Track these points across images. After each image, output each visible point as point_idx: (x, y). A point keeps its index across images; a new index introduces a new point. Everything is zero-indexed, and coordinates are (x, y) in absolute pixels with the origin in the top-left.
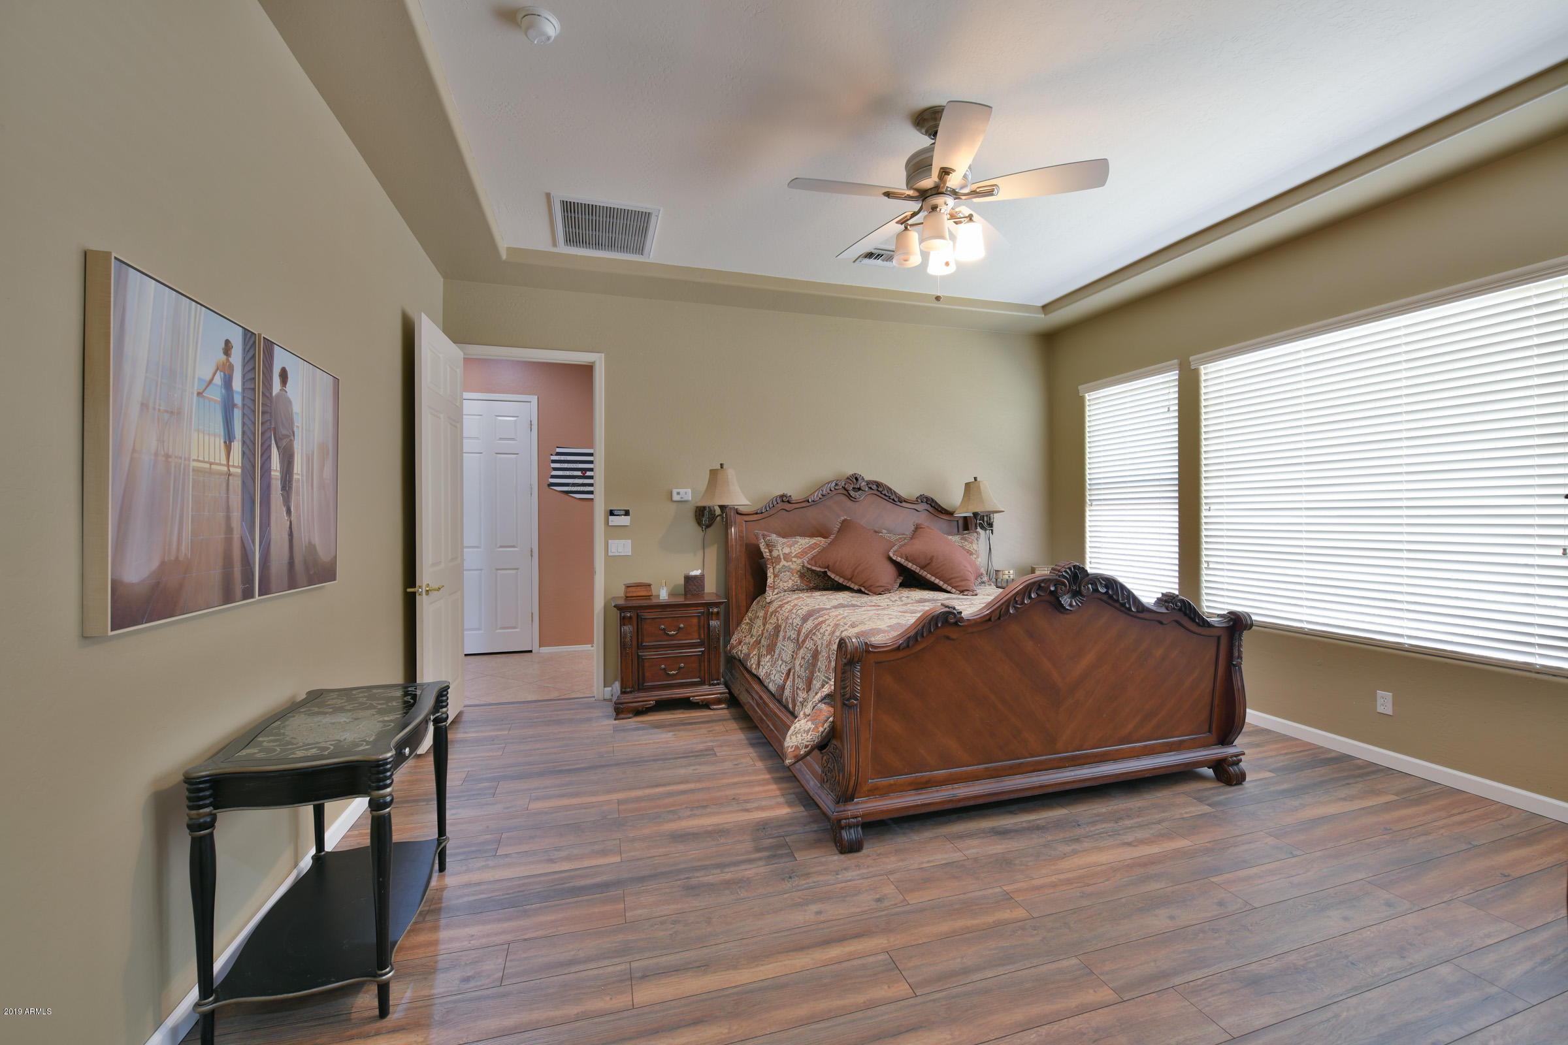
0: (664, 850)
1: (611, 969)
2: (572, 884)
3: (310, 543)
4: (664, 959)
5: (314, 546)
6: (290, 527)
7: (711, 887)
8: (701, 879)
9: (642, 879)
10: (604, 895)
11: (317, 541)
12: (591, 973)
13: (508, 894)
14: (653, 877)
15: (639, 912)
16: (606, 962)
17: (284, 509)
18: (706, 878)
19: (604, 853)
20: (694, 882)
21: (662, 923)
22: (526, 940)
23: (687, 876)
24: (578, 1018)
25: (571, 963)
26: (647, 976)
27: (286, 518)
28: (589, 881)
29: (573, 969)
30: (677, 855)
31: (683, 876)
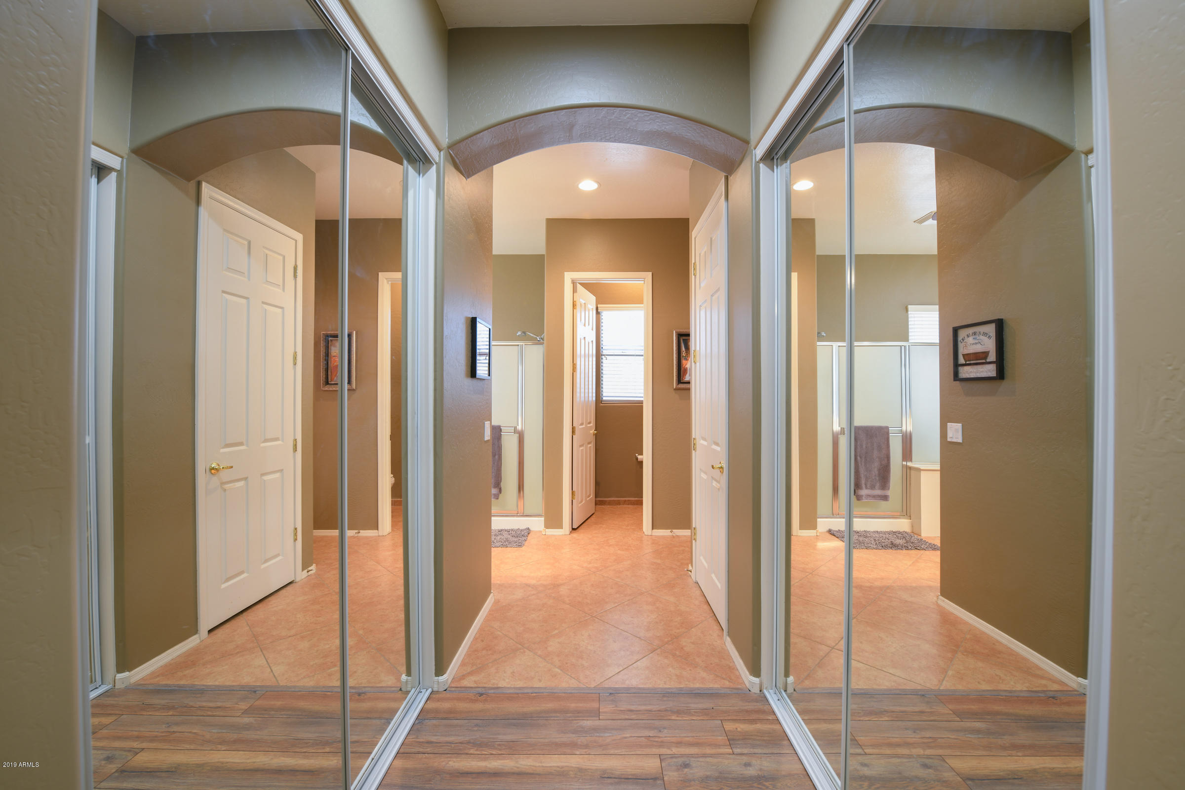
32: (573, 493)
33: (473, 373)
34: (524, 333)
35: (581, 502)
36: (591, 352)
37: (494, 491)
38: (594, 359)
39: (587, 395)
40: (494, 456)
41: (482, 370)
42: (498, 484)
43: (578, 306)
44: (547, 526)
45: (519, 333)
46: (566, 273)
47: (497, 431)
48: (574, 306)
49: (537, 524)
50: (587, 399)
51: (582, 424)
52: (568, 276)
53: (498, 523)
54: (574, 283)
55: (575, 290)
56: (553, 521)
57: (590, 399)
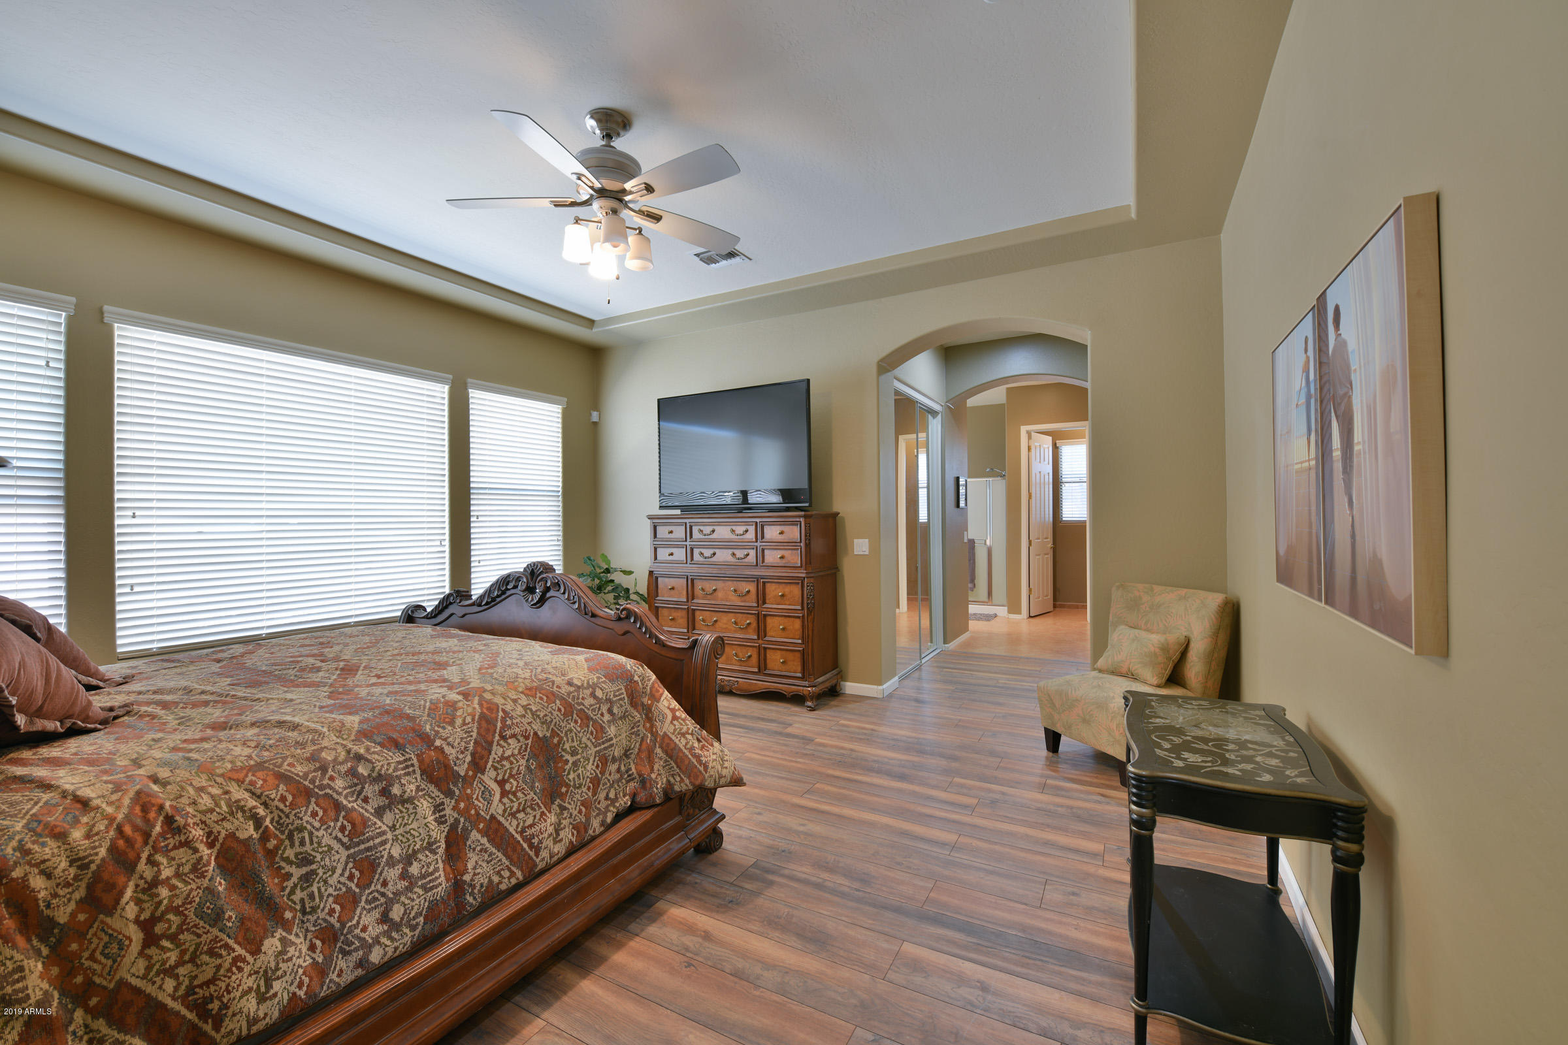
0: (850, 932)
1: (964, 857)
2: (969, 939)
3: (1375, 555)
4: (925, 847)
5: (1380, 562)
6: (1353, 526)
7: (848, 874)
8: (847, 884)
9: (898, 910)
10: (941, 912)
11: (1384, 554)
12: (979, 861)
13: (1042, 961)
14: (885, 907)
15: (921, 884)
16: (966, 862)
17: (1346, 500)
18: (843, 882)
19: (916, 966)
20: (856, 885)
21: (910, 868)
22: (1026, 904)
23: (857, 893)
24: (996, 843)
25: (992, 873)
26: (943, 844)
27: (1348, 512)
28: (950, 933)
29: (990, 868)
30: (843, 918)
31: (860, 894)
32: (1030, 590)
33: (958, 506)
34: (992, 469)
35: (1039, 598)
36: (1046, 480)
37: (970, 585)
38: (1051, 486)
39: (1043, 513)
40: (970, 560)
41: (962, 504)
42: (973, 580)
43: (1033, 450)
44: (1010, 612)
45: (988, 470)
46: (1022, 427)
47: (972, 542)
48: (1029, 449)
49: (1002, 611)
50: (1042, 519)
51: (1038, 539)
52: (1024, 429)
53: (973, 609)
54: (1029, 433)
55: (1030, 437)
56: (1014, 608)
57: (1047, 519)
